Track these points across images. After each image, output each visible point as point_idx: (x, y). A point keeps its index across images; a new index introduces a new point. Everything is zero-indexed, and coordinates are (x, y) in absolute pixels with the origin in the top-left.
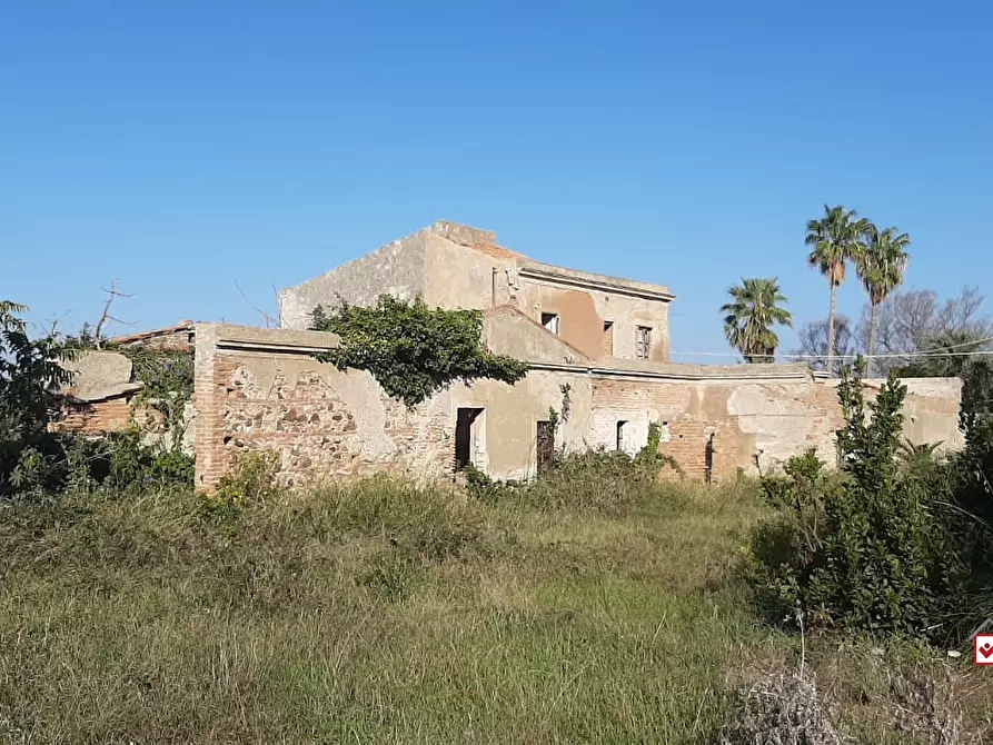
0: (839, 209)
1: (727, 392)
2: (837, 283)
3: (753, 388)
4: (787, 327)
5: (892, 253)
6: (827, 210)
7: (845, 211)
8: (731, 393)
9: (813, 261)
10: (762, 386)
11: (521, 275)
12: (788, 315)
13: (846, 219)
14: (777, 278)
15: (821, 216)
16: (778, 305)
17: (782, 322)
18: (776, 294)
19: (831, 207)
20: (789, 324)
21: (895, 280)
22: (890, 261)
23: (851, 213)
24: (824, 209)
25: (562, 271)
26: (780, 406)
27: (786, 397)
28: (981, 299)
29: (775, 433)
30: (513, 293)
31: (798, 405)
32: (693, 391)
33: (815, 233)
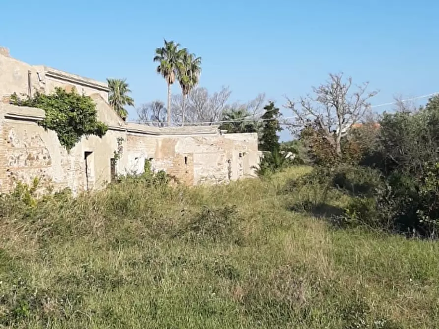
0: (172, 43)
1: (175, 142)
2: (172, 83)
3: (188, 138)
4: (131, 106)
5: (194, 68)
6: (166, 43)
7: (175, 44)
8: (176, 142)
9: (159, 70)
10: (193, 137)
11: (47, 75)
12: (132, 100)
13: (175, 48)
14: (126, 79)
15: (163, 46)
16: (127, 94)
17: (129, 104)
18: (127, 88)
19: (168, 41)
20: (133, 105)
21: (195, 81)
22: (193, 71)
23: (178, 45)
24: (164, 42)
25: (64, 73)
26: (203, 148)
27: (207, 144)
28: (230, 92)
29: (200, 162)
30: (42, 85)
31: (212, 148)
32: (157, 141)
33: (160, 55)
